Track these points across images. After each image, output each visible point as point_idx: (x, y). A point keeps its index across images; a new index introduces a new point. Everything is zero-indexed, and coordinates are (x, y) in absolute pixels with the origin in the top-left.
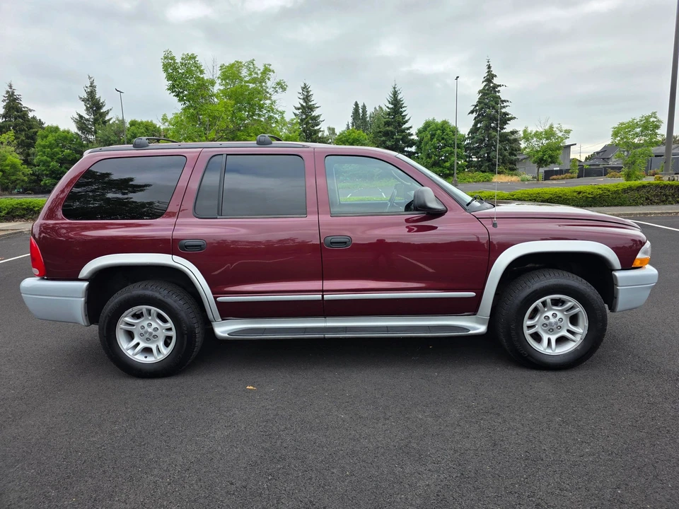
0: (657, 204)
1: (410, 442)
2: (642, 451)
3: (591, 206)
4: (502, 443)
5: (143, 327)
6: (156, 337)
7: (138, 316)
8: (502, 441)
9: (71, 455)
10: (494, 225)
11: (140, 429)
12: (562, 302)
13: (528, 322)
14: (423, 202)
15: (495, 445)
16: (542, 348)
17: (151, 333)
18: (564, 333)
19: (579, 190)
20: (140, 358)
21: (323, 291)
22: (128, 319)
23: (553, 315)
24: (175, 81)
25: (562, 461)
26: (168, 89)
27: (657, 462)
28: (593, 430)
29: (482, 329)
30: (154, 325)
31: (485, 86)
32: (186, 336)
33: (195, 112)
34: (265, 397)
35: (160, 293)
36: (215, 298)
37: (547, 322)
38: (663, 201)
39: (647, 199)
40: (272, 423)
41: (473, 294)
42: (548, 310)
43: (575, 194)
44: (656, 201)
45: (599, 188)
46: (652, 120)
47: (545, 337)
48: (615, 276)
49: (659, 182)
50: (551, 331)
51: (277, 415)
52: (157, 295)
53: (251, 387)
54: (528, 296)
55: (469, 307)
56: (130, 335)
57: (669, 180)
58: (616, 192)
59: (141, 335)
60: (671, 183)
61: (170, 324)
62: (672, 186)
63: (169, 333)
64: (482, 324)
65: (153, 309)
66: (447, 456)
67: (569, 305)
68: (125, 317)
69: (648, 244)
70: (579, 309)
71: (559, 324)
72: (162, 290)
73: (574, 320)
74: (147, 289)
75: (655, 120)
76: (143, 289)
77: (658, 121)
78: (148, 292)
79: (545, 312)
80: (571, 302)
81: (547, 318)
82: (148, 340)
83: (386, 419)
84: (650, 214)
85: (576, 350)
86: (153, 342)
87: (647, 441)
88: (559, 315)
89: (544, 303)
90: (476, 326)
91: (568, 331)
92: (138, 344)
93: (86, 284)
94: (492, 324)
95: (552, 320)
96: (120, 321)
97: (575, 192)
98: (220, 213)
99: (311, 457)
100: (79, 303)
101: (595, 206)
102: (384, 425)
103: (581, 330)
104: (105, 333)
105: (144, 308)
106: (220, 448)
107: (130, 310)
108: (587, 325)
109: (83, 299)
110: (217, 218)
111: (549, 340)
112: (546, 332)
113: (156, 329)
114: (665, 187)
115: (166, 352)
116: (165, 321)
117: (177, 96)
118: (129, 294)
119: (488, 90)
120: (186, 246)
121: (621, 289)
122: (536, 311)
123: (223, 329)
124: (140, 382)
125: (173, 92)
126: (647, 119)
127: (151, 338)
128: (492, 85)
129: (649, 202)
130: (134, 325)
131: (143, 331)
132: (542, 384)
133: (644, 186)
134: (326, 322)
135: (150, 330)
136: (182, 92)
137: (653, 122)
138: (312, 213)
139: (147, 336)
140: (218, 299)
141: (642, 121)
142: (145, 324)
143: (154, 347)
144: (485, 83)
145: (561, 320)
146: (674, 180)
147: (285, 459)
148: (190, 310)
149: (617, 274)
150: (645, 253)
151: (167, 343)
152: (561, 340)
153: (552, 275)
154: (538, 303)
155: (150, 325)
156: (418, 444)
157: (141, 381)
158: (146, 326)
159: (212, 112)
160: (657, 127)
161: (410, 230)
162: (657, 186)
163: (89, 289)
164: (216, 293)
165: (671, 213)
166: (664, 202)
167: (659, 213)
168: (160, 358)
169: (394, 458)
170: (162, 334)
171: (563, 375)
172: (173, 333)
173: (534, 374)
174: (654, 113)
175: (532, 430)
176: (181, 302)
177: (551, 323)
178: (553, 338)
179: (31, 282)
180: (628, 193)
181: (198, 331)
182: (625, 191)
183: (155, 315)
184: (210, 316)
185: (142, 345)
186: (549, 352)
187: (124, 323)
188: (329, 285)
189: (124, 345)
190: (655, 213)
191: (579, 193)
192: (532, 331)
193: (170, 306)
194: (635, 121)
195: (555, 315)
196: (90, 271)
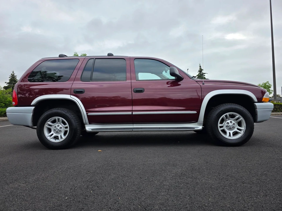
1: (169, 162)
2: (274, 164)
4: (211, 162)
5: (55, 127)
6: (60, 131)
7: (54, 122)
9: (18, 166)
10: (203, 84)
12: (234, 116)
13: (219, 125)
16: (227, 136)
18: (236, 130)
20: (53, 140)
21: (132, 111)
22: (49, 123)
25: (238, 166)
29: (200, 127)
30: (60, 126)
31: (199, 73)
34: (106, 153)
35: (64, 111)
36: (87, 114)
37: (228, 125)
40: (108, 158)
41: (195, 112)
42: (228, 120)
46: (267, 84)
47: (228, 132)
48: (255, 105)
50: (230, 129)
51: (111, 156)
55: (194, 119)
56: (50, 130)
59: (55, 130)
61: (67, 125)
63: (66, 129)
64: (200, 125)
65: (61, 118)
67: (237, 117)
70: (242, 119)
71: (233, 126)
73: (240, 124)
74: (59, 110)
75: (268, 84)
76: (57, 110)
77: (270, 85)
81: (228, 123)
82: (57, 132)
85: (241, 137)
86: (59, 133)
88: (233, 122)
89: (226, 116)
90: (197, 127)
91: (238, 129)
92: (52, 134)
93: (33, 108)
95: (230, 124)
96: (46, 124)
98: (91, 80)
100: (30, 116)
103: (243, 128)
105: (57, 118)
107: (51, 118)
108: (245, 125)
109: (32, 114)
111: (230, 133)
112: (228, 129)
113: (61, 128)
114: (275, 105)
115: (64, 138)
116: (65, 124)
119: (200, 75)
120: (76, 92)
121: (258, 110)
122: (223, 120)
123: (89, 128)
124: (52, 151)
126: (265, 84)
128: (202, 73)
130: (52, 126)
131: (55, 129)
134: (133, 126)
135: (58, 128)
137: (268, 85)
139: (57, 130)
140: (88, 114)
141: (263, 85)
142: (56, 125)
143: (59, 136)
145: (234, 124)
146: (279, 102)
148: (76, 119)
151: (65, 134)
152: (235, 133)
154: (224, 116)
158: (57, 126)
160: (270, 87)
161: (169, 86)
163: (34, 110)
164: (87, 112)
167: (274, 114)
168: (62, 140)
170: (63, 130)
172: (68, 129)
174: (268, 82)
176: (72, 115)
177: (230, 126)
178: (231, 132)
179: (11, 108)
183: (61, 121)
184: (84, 122)
185: (55, 135)
186: (230, 138)
187: (48, 125)
188: (135, 108)
189: (47, 134)
192: (222, 129)
193: (68, 117)
194: (260, 85)
195: (231, 122)
196: (36, 102)
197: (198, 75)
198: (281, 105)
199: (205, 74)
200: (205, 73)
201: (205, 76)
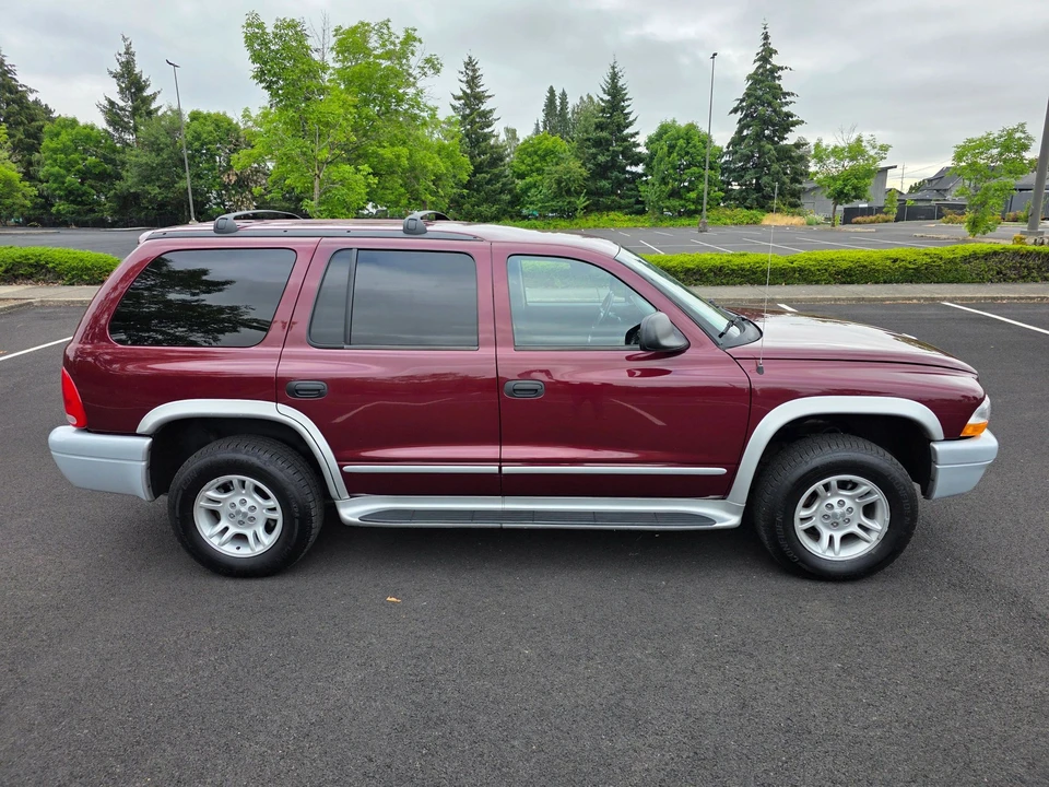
0: (1014, 281)
1: (623, 698)
2: (952, 723)
3: (911, 282)
4: (755, 704)
5: (233, 506)
6: (252, 519)
7: (226, 488)
8: (755, 699)
9: (139, 706)
10: (759, 371)
11: (234, 665)
12: (854, 485)
13: (801, 513)
14: (653, 338)
15: (744, 706)
16: (819, 550)
17: (245, 514)
18: (854, 529)
19: (895, 257)
20: (230, 550)
21: (501, 461)
22: (212, 494)
23: (840, 502)
24: (265, 63)
25: (837, 736)
26: (254, 77)
27: (972, 741)
28: (885, 685)
29: (733, 520)
30: (250, 502)
31: (759, 68)
32: (297, 521)
33: (297, 116)
34: (414, 615)
35: (259, 458)
36: (341, 467)
37: (829, 512)
38: (1023, 277)
39: (998, 273)
40: (425, 661)
41: (722, 471)
42: (832, 496)
43: (888, 263)
44: (1013, 276)
45: (926, 254)
46: (1018, 135)
47: (825, 534)
48: (934, 449)
49: (1019, 246)
50: (835, 525)
51: (432, 647)
52: (254, 460)
53: (393, 599)
54: (804, 476)
55: (718, 488)
56: (215, 516)
57: (1035, 243)
58: (952, 261)
59: (231, 516)
60: (1037, 248)
61: (273, 502)
62: (1038, 254)
63: (273, 516)
64: (735, 513)
65: (249, 481)
66: (675, 722)
67: (862, 489)
68: (208, 490)
70: (878, 496)
71: (848, 516)
72: (261, 453)
73: (869, 511)
74: (240, 451)
75: (1023, 136)
76: (234, 451)
77: (1028, 138)
78: (241, 457)
79: (827, 498)
80: (866, 485)
81: (830, 506)
82: (241, 523)
83: (589, 659)
84: (1002, 298)
85: (869, 555)
86: (249, 526)
87: (960, 705)
88: (848, 503)
89: (827, 487)
90: (724, 515)
91: (860, 526)
92: (226, 529)
93: (148, 441)
94: (748, 514)
95: (838, 510)
96: (199, 496)
97: (887, 259)
98: (348, 340)
99: (483, 718)
100: (137, 471)
101: (917, 283)
102: (586, 668)
103: (879, 525)
104: (178, 515)
105: (235, 478)
106: (351, 701)
107: (215, 481)
108: (888, 519)
109: (144, 463)
110: (343, 348)
111: (831, 538)
112: (827, 526)
113: (253, 508)
114: (1028, 255)
115: (268, 541)
116: (266, 497)
117: (268, 88)
118: (213, 458)
119: (762, 74)
120: (297, 391)
121: (942, 469)
122: (814, 496)
123: (352, 511)
124: (231, 585)
125: (261, 82)
126: (1010, 134)
127: (245, 520)
128: (768, 66)
129: (1002, 277)
130: (219, 502)
131: (233, 511)
132: (817, 604)
133: (995, 253)
134: (503, 503)
135: (244, 509)
136: (276, 82)
137: (1020, 139)
138: (486, 344)
139: (240, 518)
140: (345, 468)
141: (1001, 137)
142: (237, 500)
143: (249, 534)
144: (758, 64)
145: (850, 510)
146: (1042, 244)
147: (444, 722)
148: (303, 483)
149: (938, 447)
150: (982, 415)
151: (269, 528)
152: (849, 539)
153: (842, 447)
154: (818, 485)
155: (243, 502)
156: (634, 702)
157: (232, 582)
158: (237, 503)
159: (324, 116)
160: (1025, 148)
161: (631, 373)
162: (1016, 253)
163: (152, 449)
164: (341, 459)
165: (1034, 298)
166: (1024, 279)
167: (1015, 298)
168: (259, 550)
169: (601, 724)
170: (262, 516)
171: (848, 589)
172: (278, 515)
173: (806, 587)
174: (1022, 125)
175: (798, 683)
176: (290, 471)
177: (835, 515)
178: (838, 536)
179: (65, 434)
180: (970, 262)
181: (316, 512)
182: (965, 259)
183: (251, 488)
184: (333, 493)
185: (233, 530)
186: (830, 555)
187: (204, 499)
188: (510, 451)
189: (207, 531)
190: (1009, 298)
191: (895, 261)
192: (807, 525)
193: (275, 478)
194: (991, 137)
195: (841, 503)
196: (154, 424)
197: (755, 73)
199: (780, 73)
200: (782, 68)
201: (779, 78)
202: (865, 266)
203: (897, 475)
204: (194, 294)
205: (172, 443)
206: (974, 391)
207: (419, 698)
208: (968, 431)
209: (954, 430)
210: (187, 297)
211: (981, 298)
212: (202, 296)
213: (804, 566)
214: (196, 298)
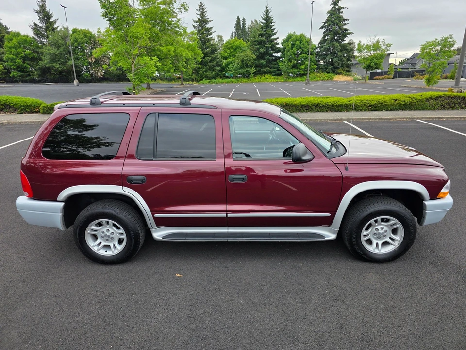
0: (448, 109)
1: (287, 325)
2: (435, 334)
3: (403, 110)
4: (346, 326)
5: (103, 232)
6: (112, 238)
7: (100, 224)
8: (346, 324)
9: (64, 333)
10: (346, 169)
11: (107, 310)
12: (388, 220)
13: (364, 233)
14: (298, 156)
15: (342, 328)
16: (372, 249)
17: (109, 236)
18: (388, 239)
19: (395, 99)
20: (103, 253)
21: (227, 211)
22: (93, 227)
24: (108, 9)
25: (385, 342)
26: (103, 15)
27: (445, 344)
28: (405, 316)
29: (333, 236)
30: (111, 231)
31: (333, 8)
32: (133, 239)
34: (189, 283)
35: (115, 211)
36: (153, 215)
37: (377, 232)
38: (452, 107)
39: (441, 106)
40: (195, 307)
41: (329, 215)
42: (378, 225)
43: (393, 101)
44: (447, 107)
45: (409, 97)
46: (449, 40)
47: (375, 242)
49: (451, 93)
50: (379, 238)
51: (198, 299)
52: (113, 212)
53: (179, 275)
54: (366, 216)
55: (327, 222)
56: (95, 237)
57: (458, 92)
58: (421, 100)
59: (103, 237)
60: (459, 94)
61: (122, 231)
62: (459, 97)
63: (122, 237)
64: (334, 233)
65: (111, 221)
66: (311, 337)
67: (392, 222)
68: (91, 226)
69: (449, 183)
70: (399, 225)
71: (385, 234)
72: (116, 209)
73: (395, 231)
74: (105, 208)
75: (451, 40)
76: (103, 208)
77: (454, 41)
78: (107, 211)
79: (376, 226)
80: (394, 220)
81: (377, 230)
82: (107, 240)
83: (270, 305)
84: (443, 118)
85: (394, 251)
86: (111, 241)
87: (439, 325)
88: (385, 228)
89: (376, 221)
90: (329, 234)
91: (390, 238)
92: (100, 243)
93: (63, 204)
94: (340, 234)
95: (380, 231)
96: (88, 228)
97: (393, 99)
98: (155, 156)
99: (223, 337)
100: (58, 218)
101: (405, 110)
102: (269, 309)
103: (399, 238)
104: (77, 236)
105: (104, 220)
106: (162, 329)
107: (95, 221)
108: (403, 235)
109: (61, 214)
110: (153, 160)
111: (377, 243)
112: (376, 239)
113: (112, 234)
114: (455, 97)
115: (120, 248)
116: (118, 228)
117: (109, 21)
118: (93, 211)
119: (334, 11)
120: (132, 181)
121: (428, 212)
122: (370, 225)
123: (159, 234)
124: (104, 268)
125: (106, 18)
126: (446, 39)
127: (109, 239)
128: (337, 7)
129: (443, 107)
130: (97, 231)
131: (103, 235)
132: (371, 275)
133: (440, 97)
134: (228, 229)
135: (108, 234)
136: (113, 18)
137: (450, 42)
138: (220, 158)
139: (106, 238)
140: (155, 215)
141: (442, 41)
142: (105, 230)
143: (111, 245)
144: (332, 6)
145: (386, 231)
146: (461, 92)
147: (206, 339)
148: (136, 222)
149: (426, 203)
150: (447, 188)
151: (120, 241)
152: (385, 244)
153: (383, 203)
154: (372, 221)
155: (108, 231)
156: (292, 327)
157: (104, 267)
158: (106, 232)
159: (136, 34)
160: (452, 45)
161: (286, 171)
162: (449, 97)
163: (65, 207)
164: (153, 212)
165: (457, 118)
166: (452, 108)
168: (116, 252)
169: (277, 338)
170: (117, 237)
171: (384, 266)
172: (124, 237)
173: (366, 266)
174: (451, 35)
175: (365, 316)
176: (130, 217)
177: (379, 234)
178: (380, 243)
179: (23, 200)
180: (429, 101)
181: (142, 235)
182: (427, 100)
183: (112, 224)
184: (150, 226)
185: (103, 243)
186: (376, 251)
187: (90, 230)
188: (230, 207)
189: (92, 244)
190: (446, 118)
191: (396, 100)
192: (367, 238)
193: (122, 220)
194: (437, 41)
195: (382, 228)
196: (65, 196)
197: (331, 10)
198: (464, 98)
199: (342, 10)
200: (343, 8)
201: (342, 12)
202: (382, 103)
203: (408, 216)
204: (80, 132)
205: (74, 205)
206: (443, 177)
207: (193, 327)
208: (440, 195)
209: (434, 195)
210: (77, 133)
211: (434, 118)
212: (84, 133)
213: (365, 256)
214: (81, 133)
